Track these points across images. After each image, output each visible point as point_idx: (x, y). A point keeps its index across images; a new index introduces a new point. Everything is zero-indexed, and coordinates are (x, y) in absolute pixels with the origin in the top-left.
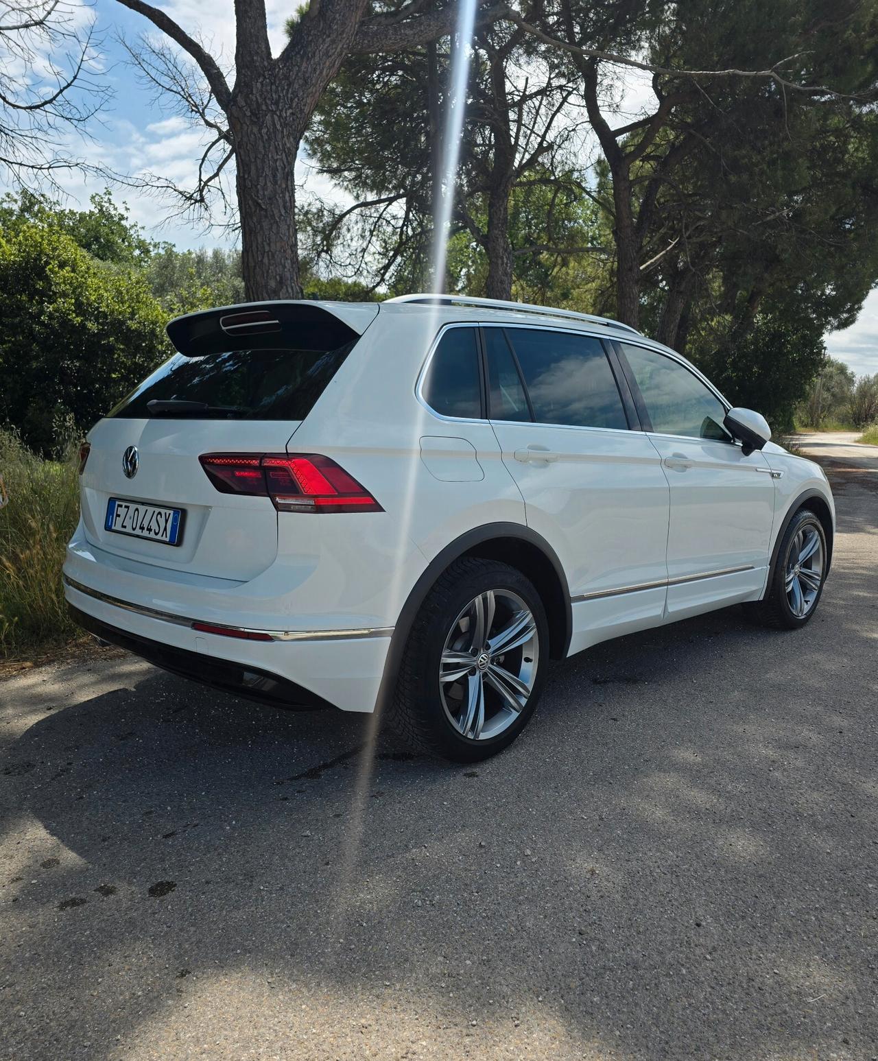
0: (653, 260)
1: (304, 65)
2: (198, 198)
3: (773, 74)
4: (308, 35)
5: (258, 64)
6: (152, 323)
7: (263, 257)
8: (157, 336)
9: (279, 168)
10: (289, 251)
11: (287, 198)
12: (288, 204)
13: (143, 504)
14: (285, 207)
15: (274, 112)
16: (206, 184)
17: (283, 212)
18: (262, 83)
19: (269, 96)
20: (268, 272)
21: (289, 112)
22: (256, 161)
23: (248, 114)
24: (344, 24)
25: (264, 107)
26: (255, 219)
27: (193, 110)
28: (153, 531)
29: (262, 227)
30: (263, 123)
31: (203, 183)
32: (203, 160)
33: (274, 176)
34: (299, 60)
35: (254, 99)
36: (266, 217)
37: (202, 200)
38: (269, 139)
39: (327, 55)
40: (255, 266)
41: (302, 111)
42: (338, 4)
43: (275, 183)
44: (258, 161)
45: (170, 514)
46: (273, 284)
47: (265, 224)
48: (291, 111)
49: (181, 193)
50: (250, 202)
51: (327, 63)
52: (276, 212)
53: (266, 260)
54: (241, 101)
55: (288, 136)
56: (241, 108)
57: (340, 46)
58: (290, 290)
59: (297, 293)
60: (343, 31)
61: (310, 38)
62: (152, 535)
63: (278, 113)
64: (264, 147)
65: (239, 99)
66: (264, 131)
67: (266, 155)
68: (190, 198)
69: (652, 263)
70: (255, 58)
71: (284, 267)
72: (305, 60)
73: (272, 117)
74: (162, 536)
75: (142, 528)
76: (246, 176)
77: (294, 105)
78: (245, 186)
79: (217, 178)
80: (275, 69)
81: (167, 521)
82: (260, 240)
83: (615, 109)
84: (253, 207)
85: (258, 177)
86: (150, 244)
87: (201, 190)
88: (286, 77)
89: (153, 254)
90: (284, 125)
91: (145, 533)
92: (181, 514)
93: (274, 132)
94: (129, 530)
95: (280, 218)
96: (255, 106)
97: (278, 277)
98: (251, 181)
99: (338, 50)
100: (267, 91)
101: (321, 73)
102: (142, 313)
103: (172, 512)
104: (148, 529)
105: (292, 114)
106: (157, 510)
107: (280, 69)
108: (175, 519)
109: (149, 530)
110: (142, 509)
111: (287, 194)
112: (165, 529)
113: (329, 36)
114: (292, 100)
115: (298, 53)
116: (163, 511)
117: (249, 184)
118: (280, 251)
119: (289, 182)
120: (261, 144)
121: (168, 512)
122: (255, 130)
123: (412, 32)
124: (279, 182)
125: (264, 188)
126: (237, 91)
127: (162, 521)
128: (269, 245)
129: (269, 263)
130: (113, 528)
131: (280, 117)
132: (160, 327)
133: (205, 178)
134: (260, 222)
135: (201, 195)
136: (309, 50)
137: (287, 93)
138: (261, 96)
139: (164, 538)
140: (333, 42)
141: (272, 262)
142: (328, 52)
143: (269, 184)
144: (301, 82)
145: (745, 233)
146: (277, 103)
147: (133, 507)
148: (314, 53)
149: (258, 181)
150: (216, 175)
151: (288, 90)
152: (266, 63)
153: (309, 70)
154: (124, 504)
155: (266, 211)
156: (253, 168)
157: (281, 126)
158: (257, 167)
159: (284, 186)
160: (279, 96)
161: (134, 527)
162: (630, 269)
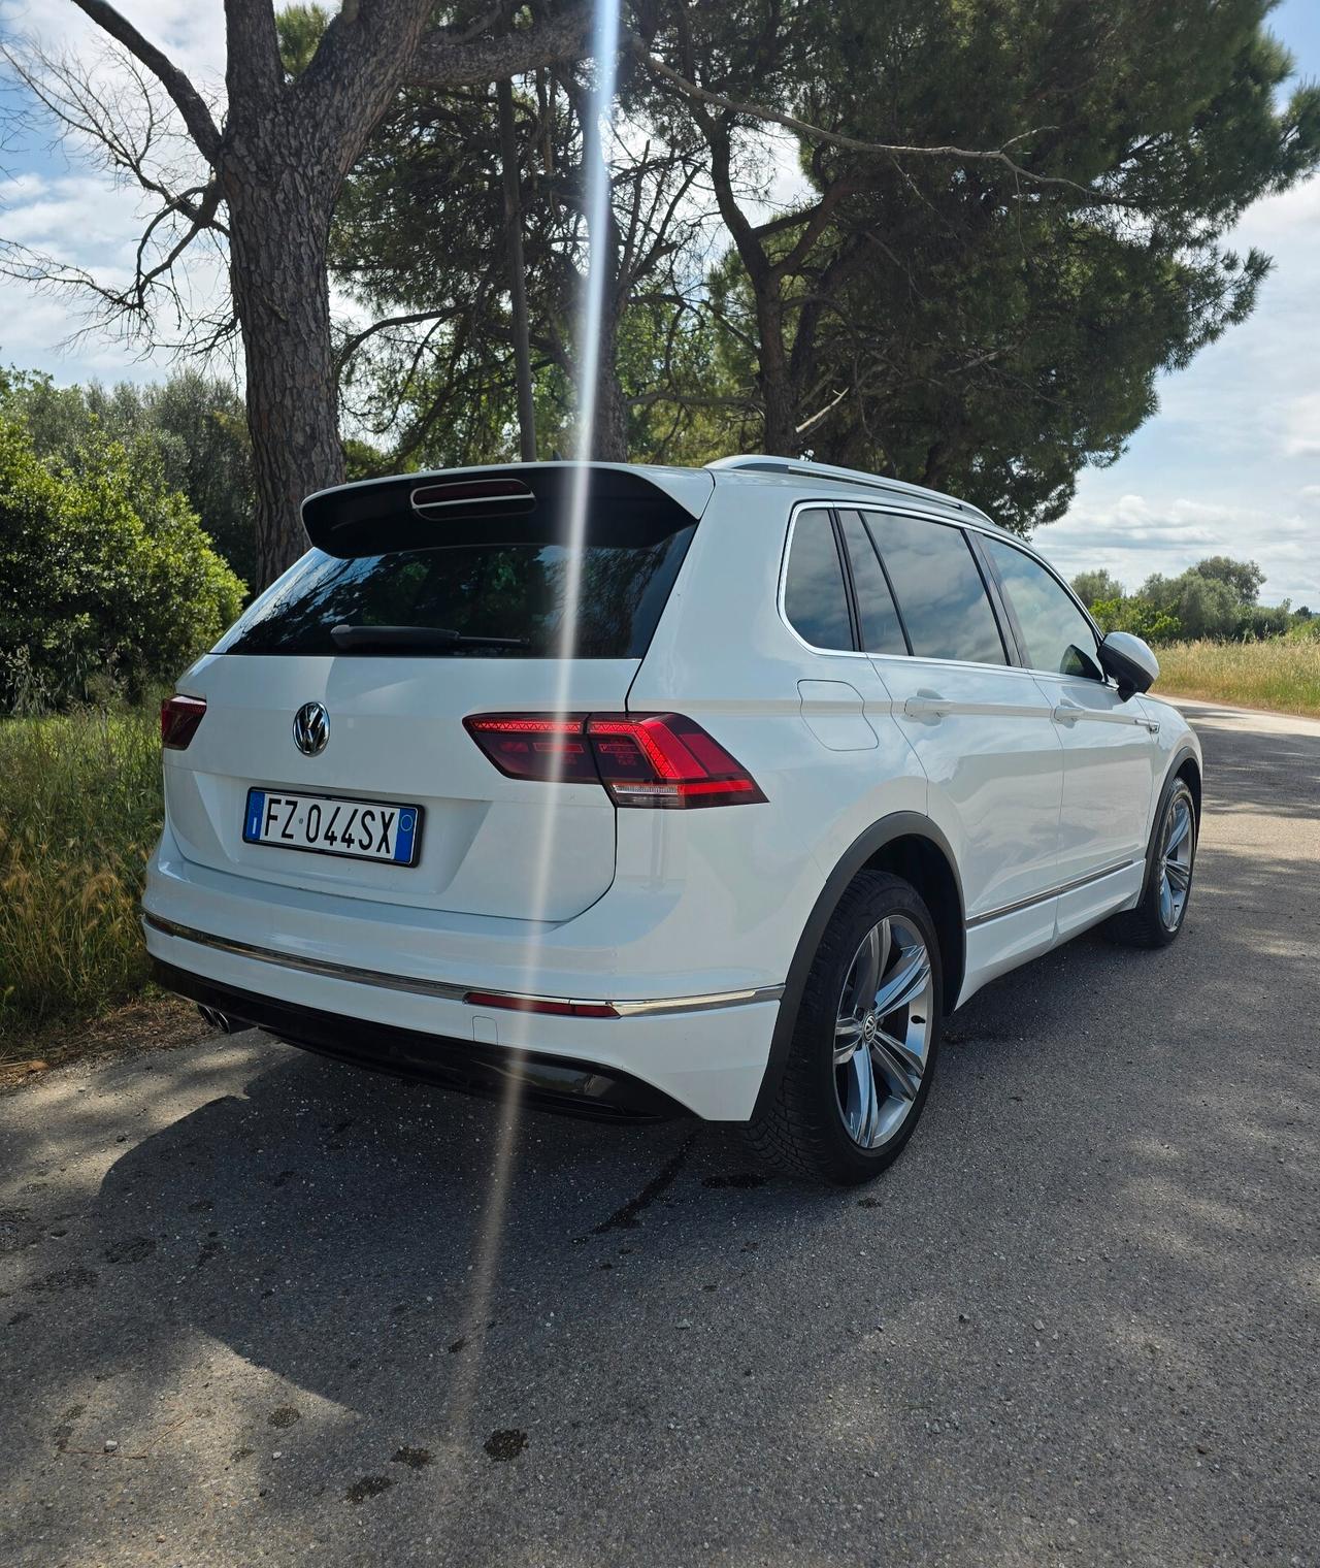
0: (813, 419)
1: (338, 97)
2: (136, 301)
3: (1003, 156)
4: (343, 49)
5: (265, 90)
6: (40, 498)
7: (284, 396)
8: (49, 521)
9: (305, 257)
10: (324, 388)
11: (319, 305)
12: (321, 314)
13: (329, 797)
14: (316, 320)
15: (294, 169)
16: (148, 279)
17: (313, 325)
18: (272, 121)
19: (285, 141)
20: (292, 420)
21: (317, 168)
22: (268, 245)
23: (253, 168)
24: (397, 37)
25: (278, 160)
26: (268, 336)
27: (118, 162)
28: (357, 842)
29: (280, 349)
30: (277, 183)
31: (142, 279)
32: (144, 241)
33: (298, 269)
34: (329, 88)
35: (262, 145)
36: (287, 333)
37: (141, 305)
38: (288, 211)
39: (371, 81)
40: (270, 410)
41: (335, 168)
42: (388, 6)
43: (301, 281)
44: (272, 244)
45: (392, 815)
46: (299, 439)
47: (287, 346)
48: (318, 168)
49: (103, 292)
50: (261, 309)
51: (373, 97)
52: (302, 325)
53: (288, 402)
54: (239, 147)
55: (317, 207)
56: (241, 159)
57: (391, 72)
58: (327, 450)
59: (338, 454)
60: (396, 49)
61: (346, 56)
62: (355, 849)
63: (300, 169)
64: (281, 223)
65: (236, 143)
66: (280, 196)
67: (284, 235)
68: (121, 301)
69: (812, 423)
70: (260, 81)
71: (317, 413)
72: (339, 90)
73: (292, 176)
74: (379, 850)
75: (332, 838)
76: (253, 268)
77: (324, 158)
78: (251, 284)
79: (167, 271)
80: (291, 100)
81: (386, 826)
82: (277, 370)
83: (762, 197)
84: (264, 317)
85: (273, 268)
86: (9, 374)
87: (140, 289)
88: (312, 116)
89: (13, 389)
90: (311, 190)
91: (339, 846)
92: (415, 814)
93: (296, 201)
94: (300, 840)
95: (309, 335)
96: (263, 157)
97: (307, 428)
98: (260, 275)
99: (389, 77)
100: (281, 135)
101: (363, 111)
102: (23, 483)
103: (397, 811)
104: (344, 840)
105: (322, 173)
106: (362, 808)
107: (300, 101)
108: (404, 823)
109: (350, 841)
110: (327, 807)
111: (318, 298)
112: (385, 839)
113: (375, 55)
114: (320, 151)
115: (328, 77)
116: (377, 810)
117: (257, 279)
118: (310, 388)
119: (321, 281)
120: (276, 218)
121: (388, 811)
122: (265, 194)
123: (494, 58)
124: (305, 280)
125: (283, 288)
126: (233, 131)
127: (376, 828)
128: (293, 377)
129: (294, 407)
130: (263, 837)
131: (304, 176)
132: (52, 504)
133: (146, 271)
134: (276, 341)
135: (141, 298)
136: (345, 73)
137: (313, 138)
138: (272, 141)
139: (383, 854)
140: (381, 63)
141: (298, 404)
142: (373, 79)
143: (290, 282)
144: (333, 123)
145: (939, 383)
146: (298, 154)
147: (305, 804)
148: (353, 79)
149: (272, 275)
150: (168, 265)
151: (313, 135)
152: (278, 91)
153: (346, 105)
154: (284, 798)
155: (286, 323)
156: (263, 254)
157: (306, 190)
158: (270, 254)
159: (313, 285)
160: (301, 143)
161: (312, 835)
162: (785, 432)
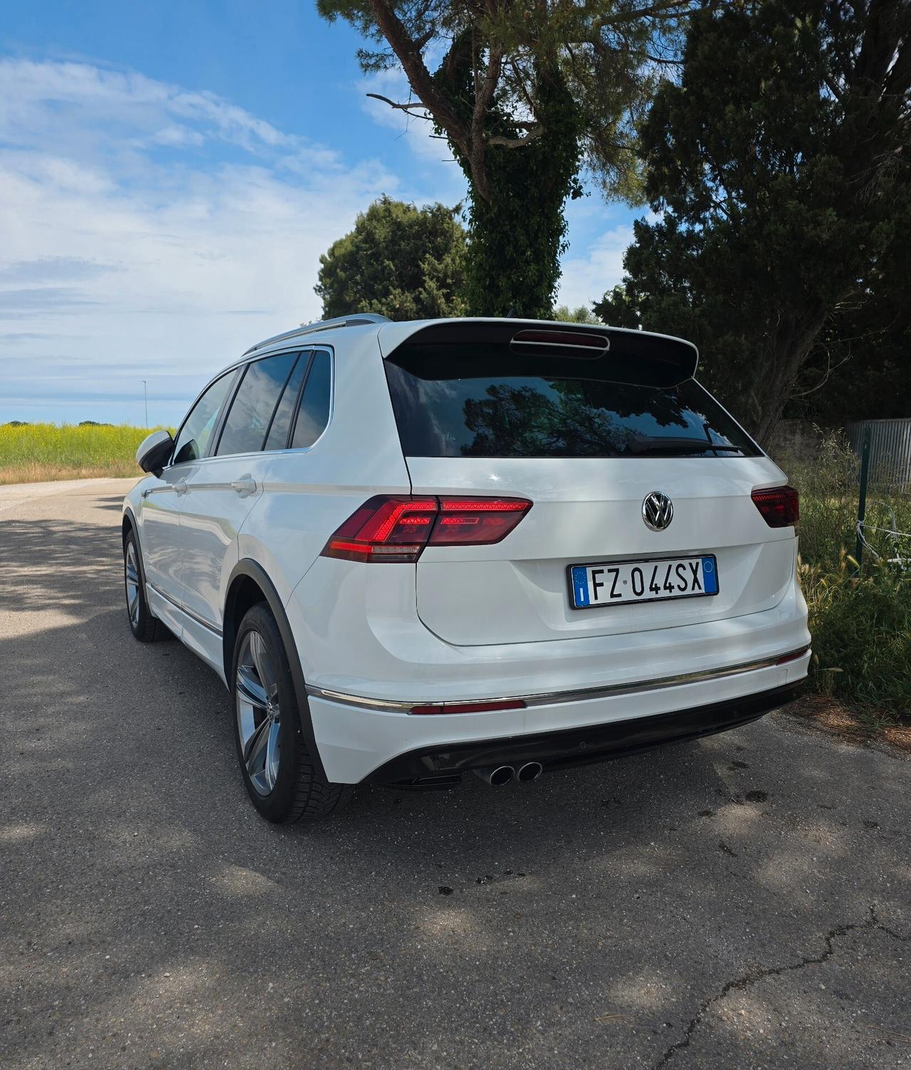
13: (646, 561)
45: (697, 564)
62: (676, 592)
74: (693, 589)
75: (657, 589)
81: (695, 572)
91: (663, 593)
92: (709, 559)
94: (628, 595)
103: (700, 561)
104: (665, 588)
106: (675, 564)
108: (706, 567)
109: (671, 588)
110: (647, 569)
112: (696, 580)
116: (686, 563)
121: (694, 562)
127: (689, 575)
130: (592, 601)
139: (697, 591)
147: (625, 570)
154: (605, 568)
161: (639, 590)
